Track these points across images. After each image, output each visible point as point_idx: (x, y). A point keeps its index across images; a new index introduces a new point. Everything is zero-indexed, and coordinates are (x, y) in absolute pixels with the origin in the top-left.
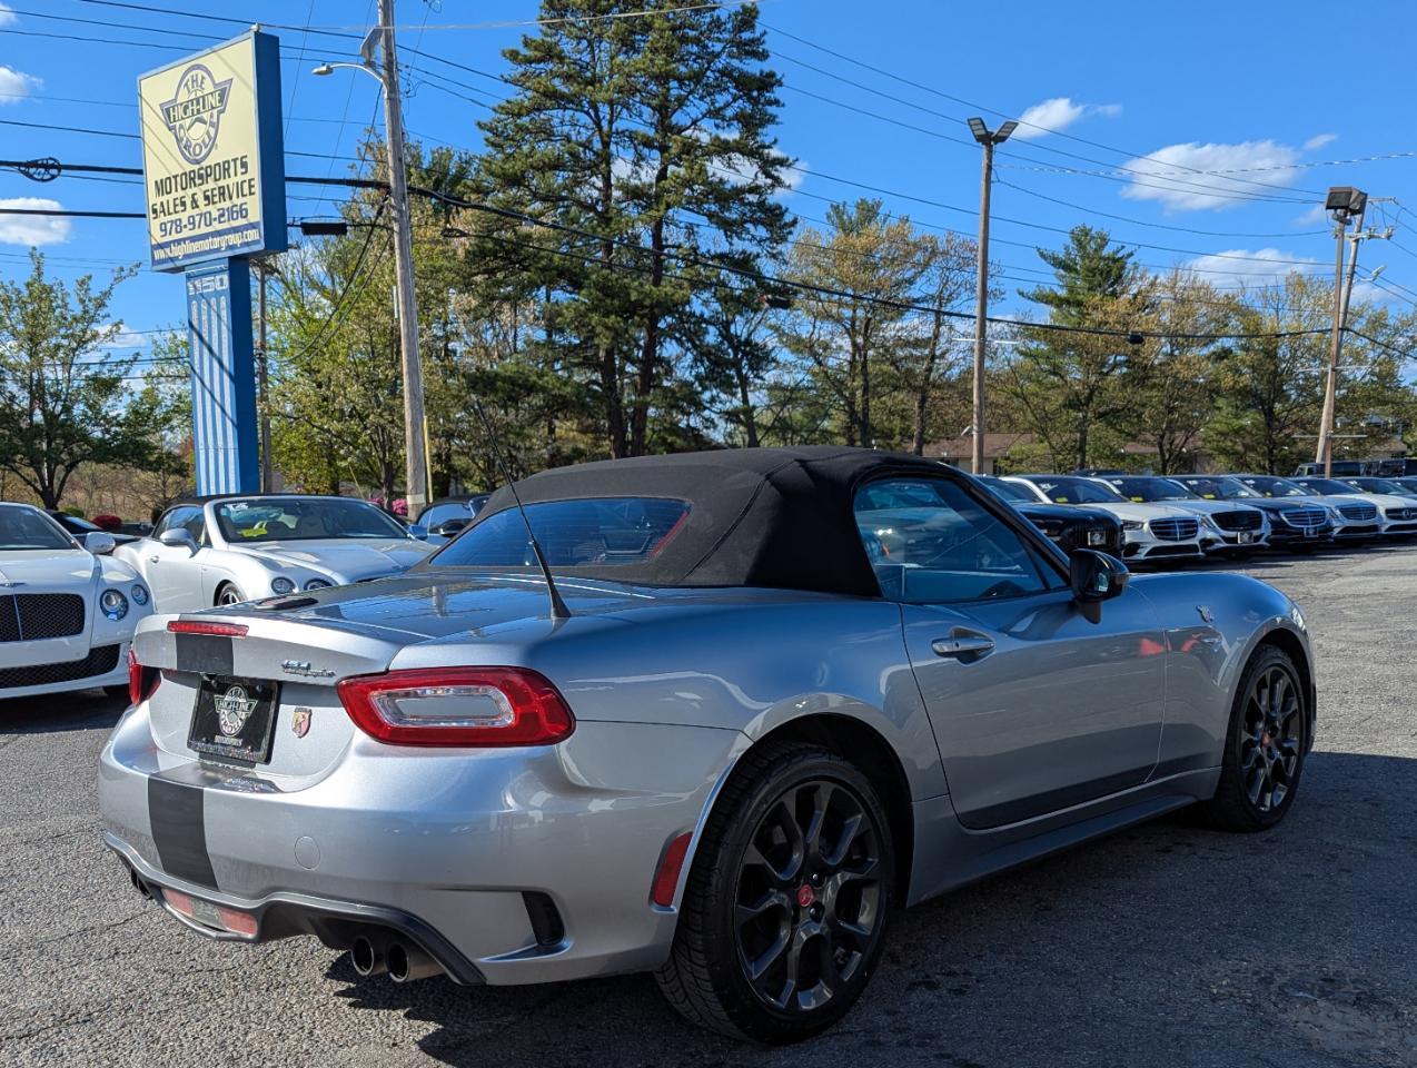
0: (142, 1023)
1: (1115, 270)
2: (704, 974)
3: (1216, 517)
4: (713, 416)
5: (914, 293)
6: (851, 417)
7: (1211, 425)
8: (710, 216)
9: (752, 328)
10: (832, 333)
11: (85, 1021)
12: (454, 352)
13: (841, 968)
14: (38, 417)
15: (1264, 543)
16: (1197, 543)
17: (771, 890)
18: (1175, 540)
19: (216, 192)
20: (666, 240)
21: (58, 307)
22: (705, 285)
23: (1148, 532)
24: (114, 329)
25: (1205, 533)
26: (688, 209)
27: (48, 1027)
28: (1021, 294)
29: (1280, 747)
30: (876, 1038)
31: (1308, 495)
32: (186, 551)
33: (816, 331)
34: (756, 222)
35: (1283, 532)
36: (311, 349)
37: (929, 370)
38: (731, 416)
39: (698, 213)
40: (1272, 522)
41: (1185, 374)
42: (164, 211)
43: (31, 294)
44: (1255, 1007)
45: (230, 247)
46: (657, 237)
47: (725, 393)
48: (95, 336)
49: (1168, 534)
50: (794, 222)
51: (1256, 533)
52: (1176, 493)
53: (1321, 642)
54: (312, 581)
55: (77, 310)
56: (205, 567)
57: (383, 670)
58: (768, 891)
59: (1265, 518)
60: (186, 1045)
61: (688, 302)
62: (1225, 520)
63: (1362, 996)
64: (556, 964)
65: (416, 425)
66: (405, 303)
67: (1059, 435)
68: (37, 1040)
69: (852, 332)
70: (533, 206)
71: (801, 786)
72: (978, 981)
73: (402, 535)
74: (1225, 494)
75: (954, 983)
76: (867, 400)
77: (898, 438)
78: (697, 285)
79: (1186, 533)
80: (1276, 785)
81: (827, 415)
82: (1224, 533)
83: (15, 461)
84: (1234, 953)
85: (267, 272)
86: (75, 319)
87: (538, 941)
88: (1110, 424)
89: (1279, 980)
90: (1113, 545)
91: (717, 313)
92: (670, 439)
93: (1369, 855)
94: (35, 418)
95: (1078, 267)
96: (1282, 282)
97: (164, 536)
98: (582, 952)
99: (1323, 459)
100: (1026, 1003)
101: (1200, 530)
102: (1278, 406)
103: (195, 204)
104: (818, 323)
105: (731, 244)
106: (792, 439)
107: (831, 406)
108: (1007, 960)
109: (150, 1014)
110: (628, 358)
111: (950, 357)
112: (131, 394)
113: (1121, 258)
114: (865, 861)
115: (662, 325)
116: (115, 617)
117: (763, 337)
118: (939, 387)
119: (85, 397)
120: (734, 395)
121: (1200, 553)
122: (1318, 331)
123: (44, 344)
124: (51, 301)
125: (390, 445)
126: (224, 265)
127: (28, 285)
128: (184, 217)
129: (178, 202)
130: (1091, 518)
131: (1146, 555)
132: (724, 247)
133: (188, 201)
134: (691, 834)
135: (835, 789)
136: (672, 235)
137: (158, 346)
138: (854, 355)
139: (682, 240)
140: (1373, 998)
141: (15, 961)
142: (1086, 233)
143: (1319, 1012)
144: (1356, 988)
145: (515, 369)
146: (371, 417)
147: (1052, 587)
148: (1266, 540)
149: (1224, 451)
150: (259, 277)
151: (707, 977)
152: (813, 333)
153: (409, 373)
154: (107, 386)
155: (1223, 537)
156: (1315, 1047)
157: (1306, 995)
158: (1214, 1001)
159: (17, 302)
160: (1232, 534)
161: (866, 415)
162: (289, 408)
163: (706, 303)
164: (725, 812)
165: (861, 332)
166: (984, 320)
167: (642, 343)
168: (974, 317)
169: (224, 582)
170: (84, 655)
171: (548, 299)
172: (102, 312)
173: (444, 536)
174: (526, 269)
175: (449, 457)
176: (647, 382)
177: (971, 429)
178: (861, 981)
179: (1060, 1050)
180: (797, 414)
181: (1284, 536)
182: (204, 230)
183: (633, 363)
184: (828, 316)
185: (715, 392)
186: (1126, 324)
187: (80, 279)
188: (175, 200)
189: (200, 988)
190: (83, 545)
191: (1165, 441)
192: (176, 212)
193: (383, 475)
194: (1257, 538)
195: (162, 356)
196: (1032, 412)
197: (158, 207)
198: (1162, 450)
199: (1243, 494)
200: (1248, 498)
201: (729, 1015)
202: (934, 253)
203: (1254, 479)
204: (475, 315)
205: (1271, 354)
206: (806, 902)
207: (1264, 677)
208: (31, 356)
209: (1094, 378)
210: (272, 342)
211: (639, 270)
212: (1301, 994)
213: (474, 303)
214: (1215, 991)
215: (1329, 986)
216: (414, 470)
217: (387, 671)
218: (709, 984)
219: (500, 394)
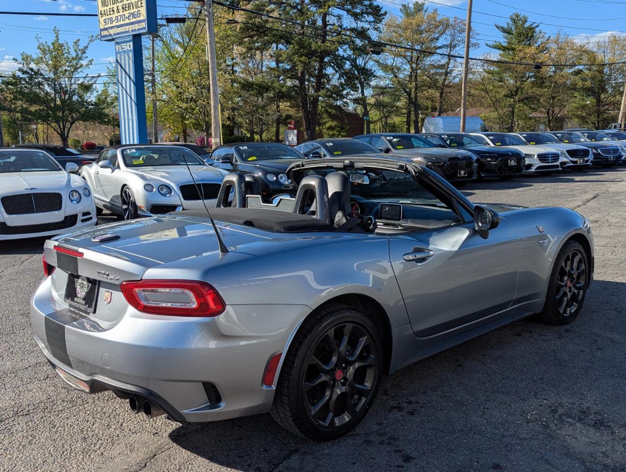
0: (50, 417)
1: (530, 33)
2: (289, 414)
3: (568, 151)
4: (348, 101)
5: (439, 44)
6: (409, 101)
7: (571, 104)
8: (348, 11)
9: (366, 61)
10: (401, 63)
11: (26, 415)
12: (236, 71)
13: (356, 405)
14: (58, 102)
15: (590, 164)
16: (559, 164)
17: (321, 374)
18: (549, 163)
19: (127, 6)
20: (329, 22)
21: (66, 53)
22: (344, 43)
23: (537, 159)
24: (90, 63)
25: (562, 159)
26: (338, 8)
27: (10, 417)
28: (487, 45)
29: (575, 287)
30: (369, 439)
31: (612, 140)
32: (110, 170)
33: (395, 62)
34: (368, 14)
35: (600, 158)
36: (174, 71)
37: (445, 80)
38: (356, 101)
39: (342, 10)
40: (594, 154)
41: (560, 81)
42: (105, 14)
43: (54, 48)
44: (546, 427)
45: (134, 30)
46: (324, 20)
47: (353, 91)
48: (81, 66)
49: (546, 160)
50: (386, 13)
51: (586, 159)
52: (551, 140)
53: (608, 218)
54: (161, 186)
55: (74, 54)
56: (117, 178)
57: (140, 279)
58: (320, 374)
59: (591, 152)
60: (66, 430)
61: (337, 50)
62: (572, 153)
63: (598, 422)
64: (218, 414)
65: (215, 107)
66: (211, 53)
67: (502, 109)
68: (4, 424)
69: (410, 62)
70: (270, 7)
71: (336, 327)
72: (421, 407)
73: (202, 163)
74: (573, 140)
75: (410, 408)
76: (417, 93)
77: (430, 110)
78: (342, 43)
79: (554, 159)
80: (573, 303)
81: (399, 100)
82: (571, 159)
83: (49, 120)
84: (541, 395)
85: (155, 37)
86: (73, 59)
87: (210, 402)
88: (526, 104)
89: (561, 411)
90: (520, 165)
91: (350, 55)
92: (329, 111)
93: (613, 341)
94: (57, 103)
95: (513, 32)
96: (607, 40)
97: (100, 163)
98: (229, 408)
99: (621, 121)
100: (441, 421)
101: (560, 158)
102: (602, 96)
103: (118, 11)
104: (396, 59)
105: (357, 24)
106: (383, 110)
107: (400, 96)
108: (437, 395)
109: (55, 411)
110: (311, 75)
111: (454, 74)
112: (97, 92)
113: (534, 27)
114: (369, 356)
115: (326, 60)
116: (75, 202)
117: (371, 65)
118: (449, 87)
119: (78, 93)
120: (357, 91)
121: (560, 169)
122: (622, 63)
123: (60, 70)
124: (63, 51)
125: (207, 114)
126: (131, 38)
127: (53, 44)
128: (114, 16)
129: (111, 10)
130: (510, 153)
131: (536, 169)
132: (354, 25)
133: (115, 9)
134: (281, 354)
135: (354, 327)
136: (331, 19)
137: (109, 70)
138: (411, 73)
139: (336, 21)
140: (602, 423)
141: (4, 380)
142: (517, 16)
143: (577, 430)
144: (595, 417)
145: (261, 80)
146: (200, 101)
147: (466, 222)
148: (591, 162)
149: (577, 116)
150: (151, 39)
151: (290, 415)
152: (393, 63)
153: (212, 84)
154: (87, 88)
155: (571, 161)
156: (571, 450)
157: (571, 420)
158: (527, 423)
159: (48, 51)
160: (575, 159)
161: (416, 100)
162: (164, 97)
163: (345, 51)
164: (300, 341)
165: (414, 62)
166: (468, 58)
167: (317, 68)
168: (464, 58)
169: (125, 185)
170: (62, 219)
171: (277, 48)
172: (84, 56)
173: (222, 162)
174: (266, 35)
175: (233, 118)
176: (319, 86)
177: (460, 110)
178: (365, 410)
179: (452, 450)
180: (386, 99)
181: (600, 160)
182: (122, 22)
183: (313, 77)
184: (400, 55)
185: (348, 90)
186: (534, 59)
187: (75, 41)
188: (110, 9)
189: (79, 398)
190: (64, 168)
191: (551, 112)
192: (110, 14)
193: (205, 127)
194: (587, 161)
195: (111, 74)
196: (490, 98)
197: (103, 12)
198: (548, 116)
199: (582, 140)
200: (583, 141)
201: (300, 431)
202: (447, 26)
203: (587, 133)
204: (243, 56)
205: (601, 72)
206: (339, 378)
207: (569, 255)
208: (54, 75)
209: (519, 83)
210: (157, 68)
211: (317, 36)
212: (569, 420)
213: (244, 50)
214: (529, 418)
215: (583, 416)
216: (215, 127)
217: (141, 280)
218: (291, 418)
219: (255, 91)
